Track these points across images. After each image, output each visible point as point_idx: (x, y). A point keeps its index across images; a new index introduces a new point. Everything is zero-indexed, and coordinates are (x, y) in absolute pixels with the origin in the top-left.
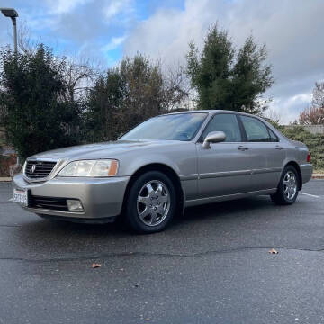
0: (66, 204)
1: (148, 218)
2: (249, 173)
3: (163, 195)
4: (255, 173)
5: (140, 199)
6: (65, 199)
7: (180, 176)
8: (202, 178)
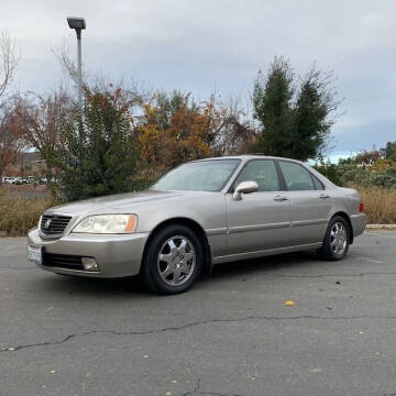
0: (81, 262)
1: (170, 277)
2: (288, 226)
3: (187, 251)
4: (295, 225)
5: (161, 256)
6: (80, 257)
7: (206, 230)
8: (232, 232)
